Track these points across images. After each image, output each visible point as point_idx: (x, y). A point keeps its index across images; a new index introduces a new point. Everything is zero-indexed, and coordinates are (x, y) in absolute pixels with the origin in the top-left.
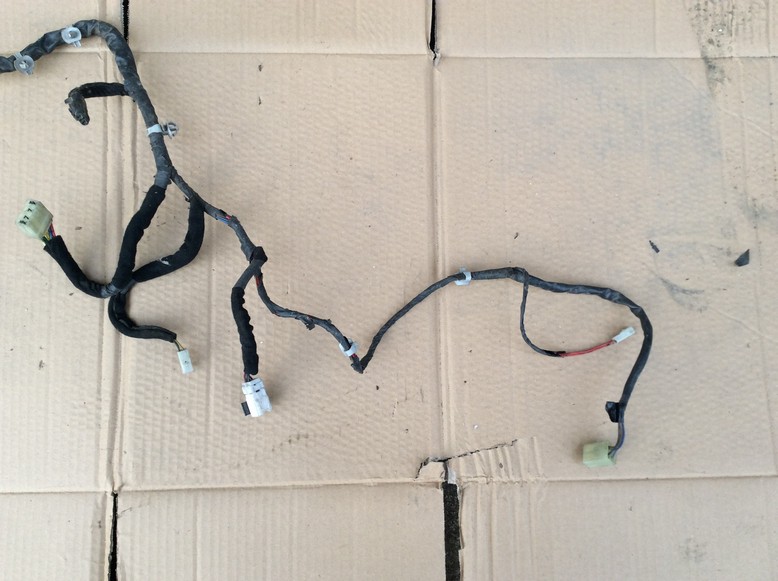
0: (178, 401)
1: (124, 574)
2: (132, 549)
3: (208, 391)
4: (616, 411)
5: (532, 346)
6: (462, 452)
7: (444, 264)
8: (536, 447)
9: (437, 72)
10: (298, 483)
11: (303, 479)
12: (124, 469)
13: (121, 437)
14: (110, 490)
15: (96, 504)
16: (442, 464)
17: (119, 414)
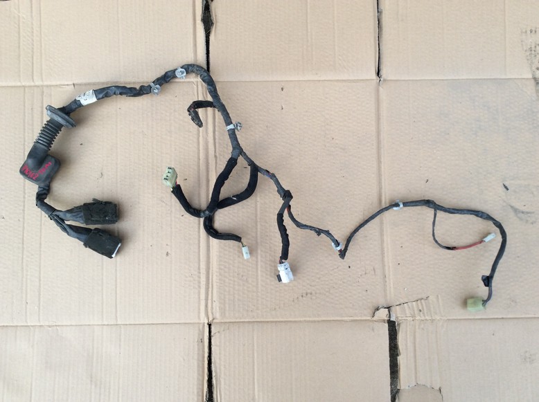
0: (242, 274)
1: (216, 367)
2: (220, 354)
3: (257, 269)
4: (487, 281)
5: (439, 244)
6: (398, 303)
7: (385, 198)
8: (440, 300)
9: (381, 89)
10: (308, 319)
11: (310, 317)
12: (214, 310)
13: (212, 293)
14: (206, 322)
15: (199, 330)
16: (387, 310)
17: (210, 281)
